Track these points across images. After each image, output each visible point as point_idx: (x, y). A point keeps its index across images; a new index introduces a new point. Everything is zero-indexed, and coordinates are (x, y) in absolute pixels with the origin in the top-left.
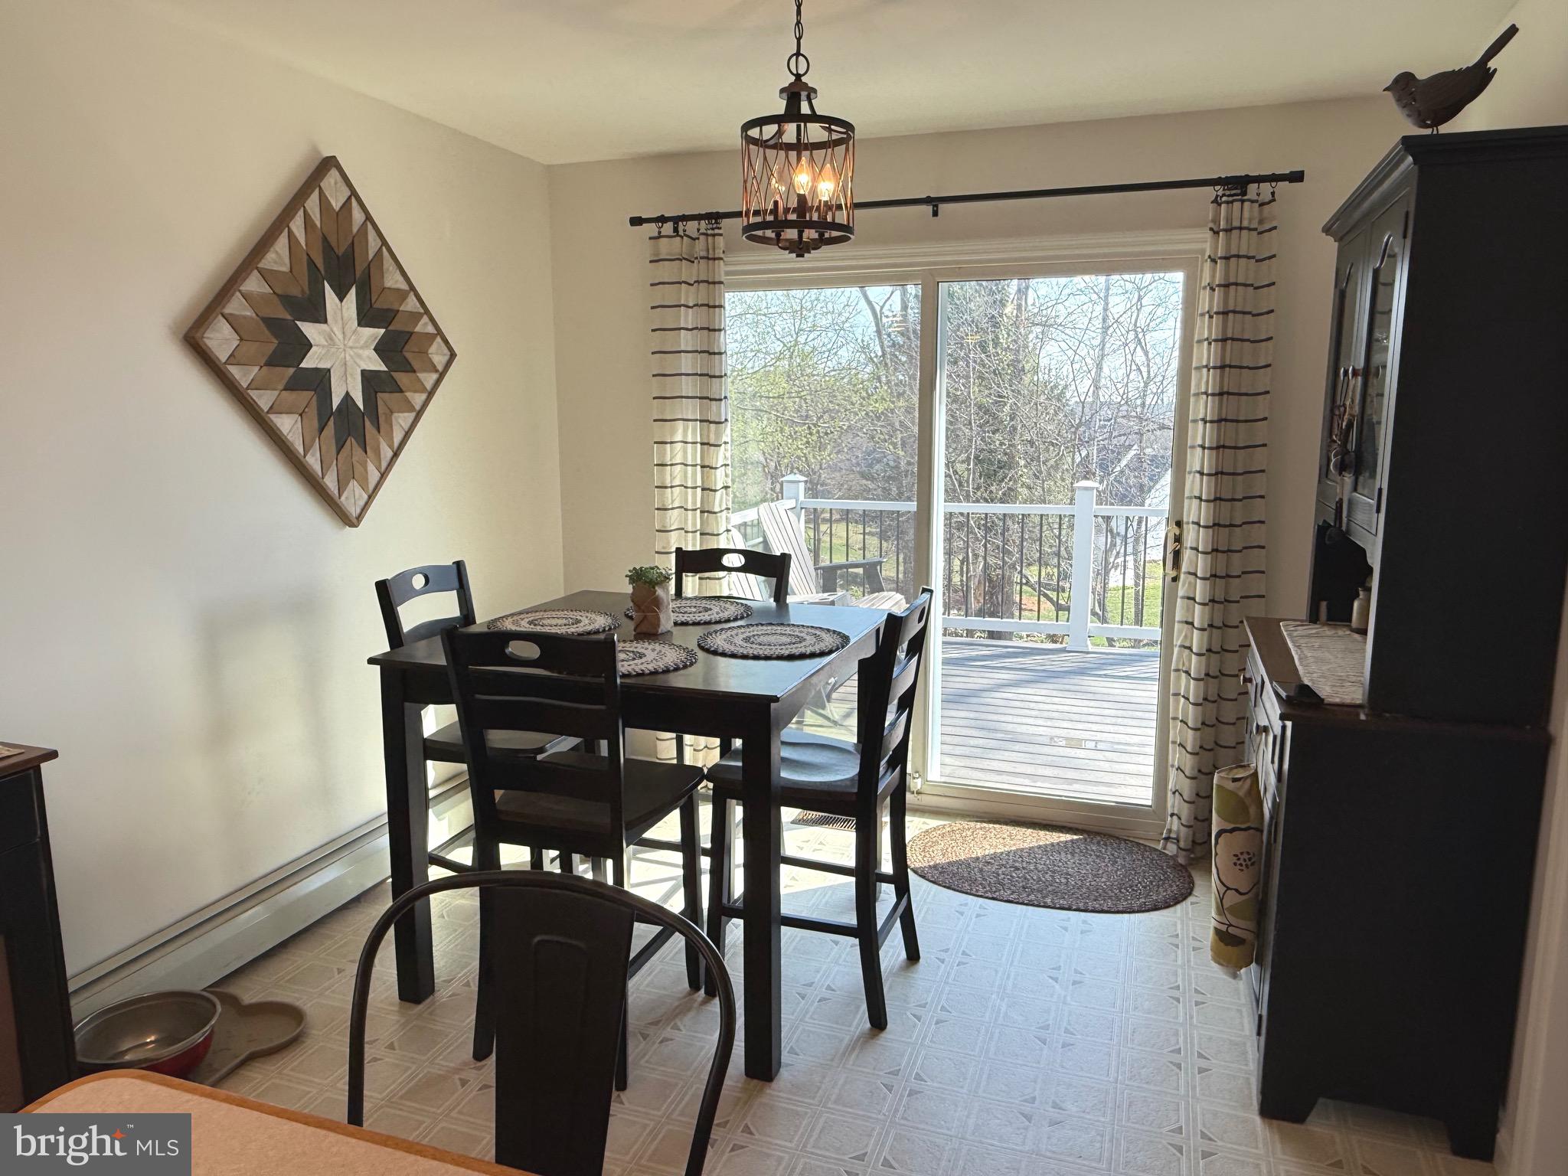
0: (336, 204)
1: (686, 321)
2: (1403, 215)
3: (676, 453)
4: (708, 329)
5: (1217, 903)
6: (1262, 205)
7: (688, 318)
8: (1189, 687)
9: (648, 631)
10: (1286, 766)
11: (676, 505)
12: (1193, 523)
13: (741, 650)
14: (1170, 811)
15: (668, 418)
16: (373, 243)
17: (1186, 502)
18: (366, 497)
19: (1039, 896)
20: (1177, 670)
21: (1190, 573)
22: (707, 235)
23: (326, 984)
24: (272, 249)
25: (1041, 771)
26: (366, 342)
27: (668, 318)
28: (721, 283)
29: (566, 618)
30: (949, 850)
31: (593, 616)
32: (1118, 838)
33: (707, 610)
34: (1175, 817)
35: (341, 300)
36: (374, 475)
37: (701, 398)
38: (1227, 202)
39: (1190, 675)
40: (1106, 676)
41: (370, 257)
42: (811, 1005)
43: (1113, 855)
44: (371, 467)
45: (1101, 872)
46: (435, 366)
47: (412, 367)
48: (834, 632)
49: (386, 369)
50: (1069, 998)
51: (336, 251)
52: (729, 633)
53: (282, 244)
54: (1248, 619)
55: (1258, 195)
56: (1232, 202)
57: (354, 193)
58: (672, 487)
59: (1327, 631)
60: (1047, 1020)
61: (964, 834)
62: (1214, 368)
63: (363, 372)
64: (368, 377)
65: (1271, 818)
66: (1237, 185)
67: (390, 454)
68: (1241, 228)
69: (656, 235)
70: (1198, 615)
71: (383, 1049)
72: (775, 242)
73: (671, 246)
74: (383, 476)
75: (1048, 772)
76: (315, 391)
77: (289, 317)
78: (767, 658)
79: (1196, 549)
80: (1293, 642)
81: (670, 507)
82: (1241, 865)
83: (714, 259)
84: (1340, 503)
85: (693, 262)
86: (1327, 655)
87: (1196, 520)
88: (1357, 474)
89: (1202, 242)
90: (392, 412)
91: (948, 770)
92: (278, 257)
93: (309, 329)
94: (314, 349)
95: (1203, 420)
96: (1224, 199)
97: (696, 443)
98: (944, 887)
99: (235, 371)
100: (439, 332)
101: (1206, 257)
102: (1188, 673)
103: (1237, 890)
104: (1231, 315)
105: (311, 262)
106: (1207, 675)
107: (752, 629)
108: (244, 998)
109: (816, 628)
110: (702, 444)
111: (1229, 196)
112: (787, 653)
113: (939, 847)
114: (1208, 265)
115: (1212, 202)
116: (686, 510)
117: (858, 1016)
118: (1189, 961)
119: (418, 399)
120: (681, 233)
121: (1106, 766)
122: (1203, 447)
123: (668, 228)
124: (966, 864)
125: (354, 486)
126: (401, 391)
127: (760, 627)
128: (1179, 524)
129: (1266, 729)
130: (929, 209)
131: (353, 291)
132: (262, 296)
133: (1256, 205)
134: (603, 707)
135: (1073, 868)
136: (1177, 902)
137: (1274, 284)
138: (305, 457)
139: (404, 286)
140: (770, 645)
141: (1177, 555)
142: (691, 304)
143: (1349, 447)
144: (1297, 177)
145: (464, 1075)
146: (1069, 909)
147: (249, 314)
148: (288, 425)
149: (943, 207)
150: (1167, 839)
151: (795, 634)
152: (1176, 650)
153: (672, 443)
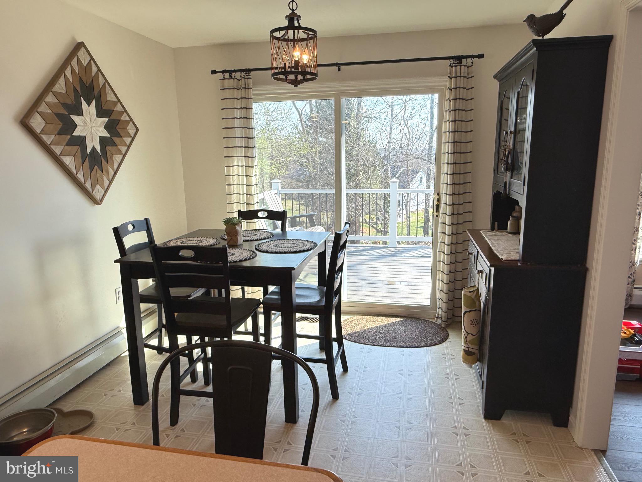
0: (85, 63)
1: (237, 115)
2: (532, 70)
3: (235, 171)
4: (247, 118)
5: (464, 340)
6: (468, 67)
7: (237, 113)
8: (445, 258)
9: (234, 245)
10: (492, 285)
11: (235, 192)
12: (444, 193)
13: (274, 250)
14: (438, 307)
15: (231, 156)
16: (101, 81)
17: (441, 186)
18: (104, 192)
19: (391, 343)
20: (440, 252)
21: (444, 213)
22: (245, 78)
23: (100, 401)
24: (58, 83)
25: (385, 294)
26: (100, 124)
27: (228, 114)
28: (251, 98)
29: (197, 241)
30: (354, 327)
31: (208, 239)
32: (418, 319)
33: (255, 235)
34: (440, 309)
35: (89, 106)
36: (106, 182)
37: (245, 147)
38: (455, 66)
39: (444, 253)
40: (405, 256)
41: (101, 87)
42: (308, 392)
43: (417, 325)
44: (105, 179)
45: (413, 332)
46: (130, 135)
47: (120, 135)
48: (310, 241)
49: (110, 136)
50: (407, 381)
51: (85, 83)
52: (267, 244)
53: (62, 80)
54: (468, 230)
55: (467, 63)
56: (457, 66)
57: (92, 58)
58: (233, 185)
59: (499, 234)
60: (401, 390)
61: (359, 321)
62: (452, 132)
63: (100, 137)
64: (102, 139)
65: (485, 306)
66: (458, 59)
67: (113, 173)
68: (460, 77)
69: (223, 78)
70: (447, 230)
71: (130, 425)
72: (285, 80)
73: (229, 83)
74: (111, 182)
75: (388, 295)
76: (79, 145)
77: (67, 113)
78: (286, 253)
79: (446, 204)
80: (487, 238)
81: (233, 193)
82: (473, 324)
83: (248, 88)
84: (505, 184)
85: (239, 90)
86: (501, 243)
87: (445, 192)
88: (512, 172)
89: (446, 82)
90: (113, 155)
91: (349, 296)
92: (60, 86)
93: (75, 118)
94: (78, 127)
95: (447, 153)
96: (454, 65)
97: (243, 166)
98: (354, 342)
99: (44, 137)
100: (131, 120)
101: (447, 88)
102: (444, 252)
103: (472, 334)
104: (457, 111)
105: (75, 89)
106: (451, 253)
107: (276, 242)
108: (64, 409)
109: (302, 240)
110: (246, 166)
111: (456, 63)
112: (293, 251)
113: (350, 327)
114: (448, 91)
115: (449, 66)
116: (240, 194)
117: (327, 395)
118: (451, 363)
119: (124, 149)
120: (233, 77)
121: (410, 291)
122: (448, 164)
123: (227, 75)
124: (361, 332)
125: (98, 187)
126: (116, 146)
127: (279, 241)
128: (438, 194)
129: (481, 272)
130: (337, 68)
131: (94, 102)
132: (55, 104)
133: (466, 67)
134: (223, 276)
135: (402, 331)
136: (443, 342)
137: (473, 98)
138: (77, 174)
139: (115, 100)
140: (285, 248)
141: (438, 207)
142: (239, 108)
143: (509, 162)
144: (481, 56)
145: (168, 433)
146: (403, 347)
147: (49, 111)
148: (68, 161)
149: (342, 67)
150: (437, 317)
151: (294, 243)
152: (439, 244)
153: (232, 166)
